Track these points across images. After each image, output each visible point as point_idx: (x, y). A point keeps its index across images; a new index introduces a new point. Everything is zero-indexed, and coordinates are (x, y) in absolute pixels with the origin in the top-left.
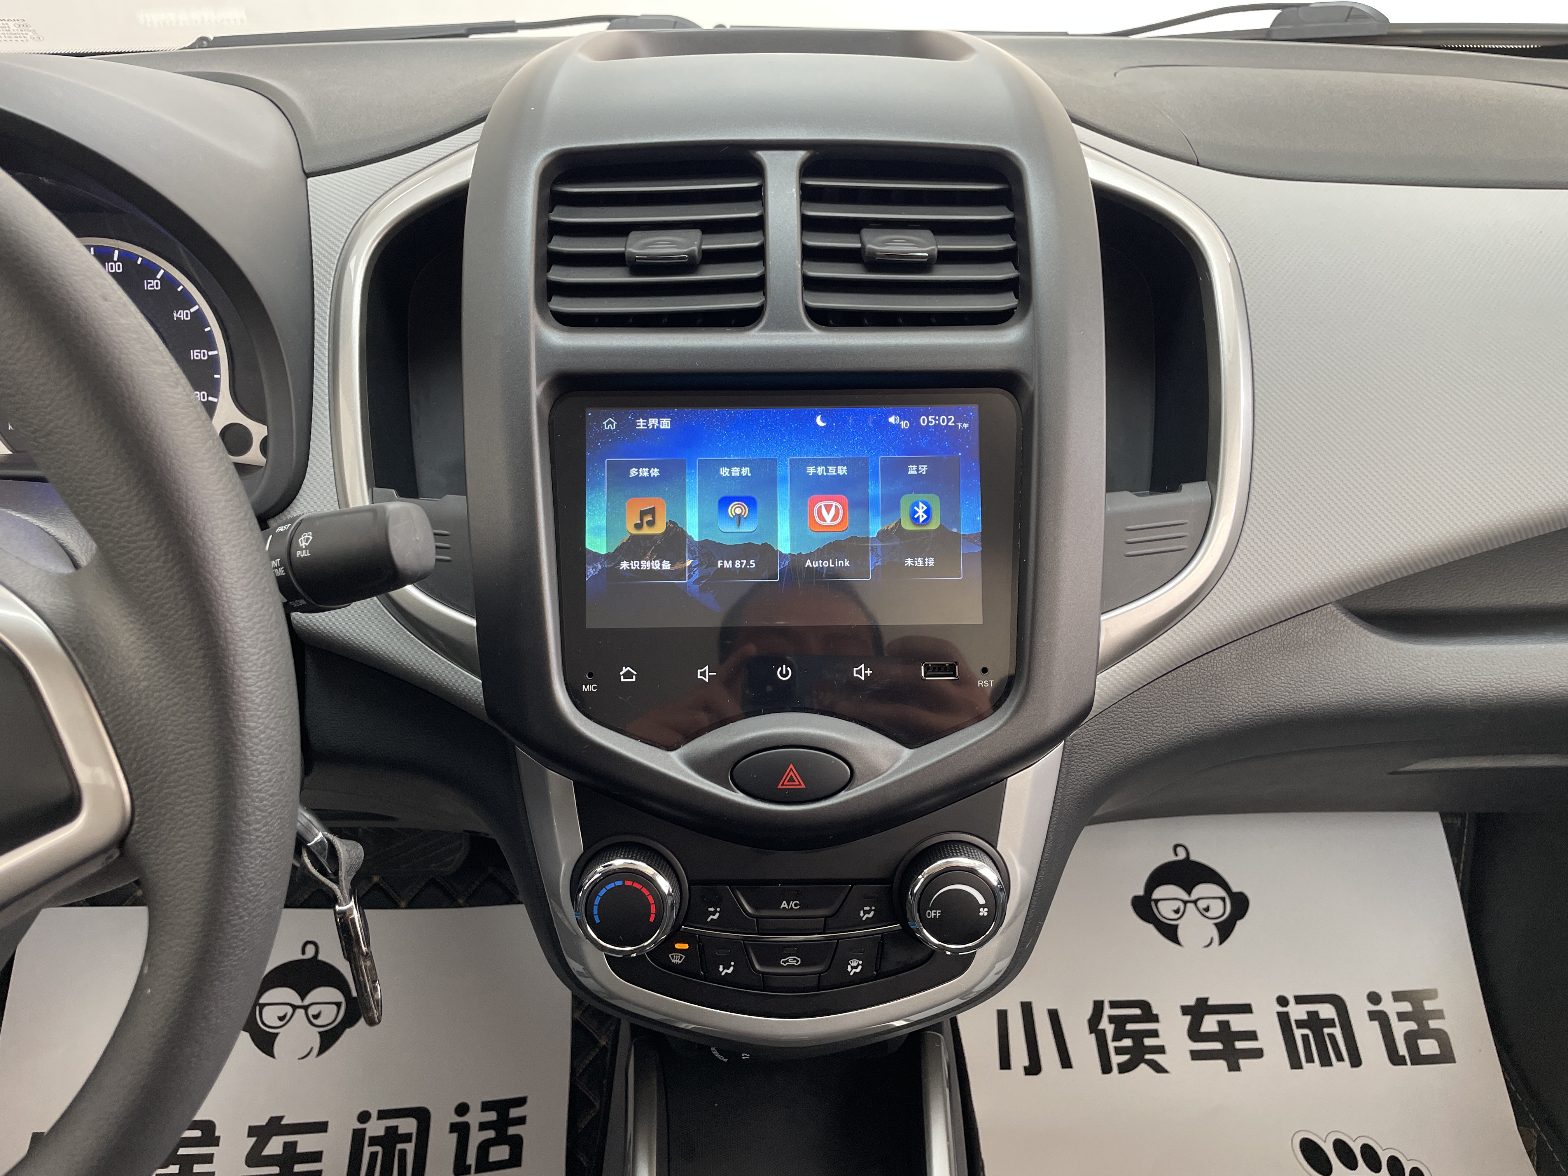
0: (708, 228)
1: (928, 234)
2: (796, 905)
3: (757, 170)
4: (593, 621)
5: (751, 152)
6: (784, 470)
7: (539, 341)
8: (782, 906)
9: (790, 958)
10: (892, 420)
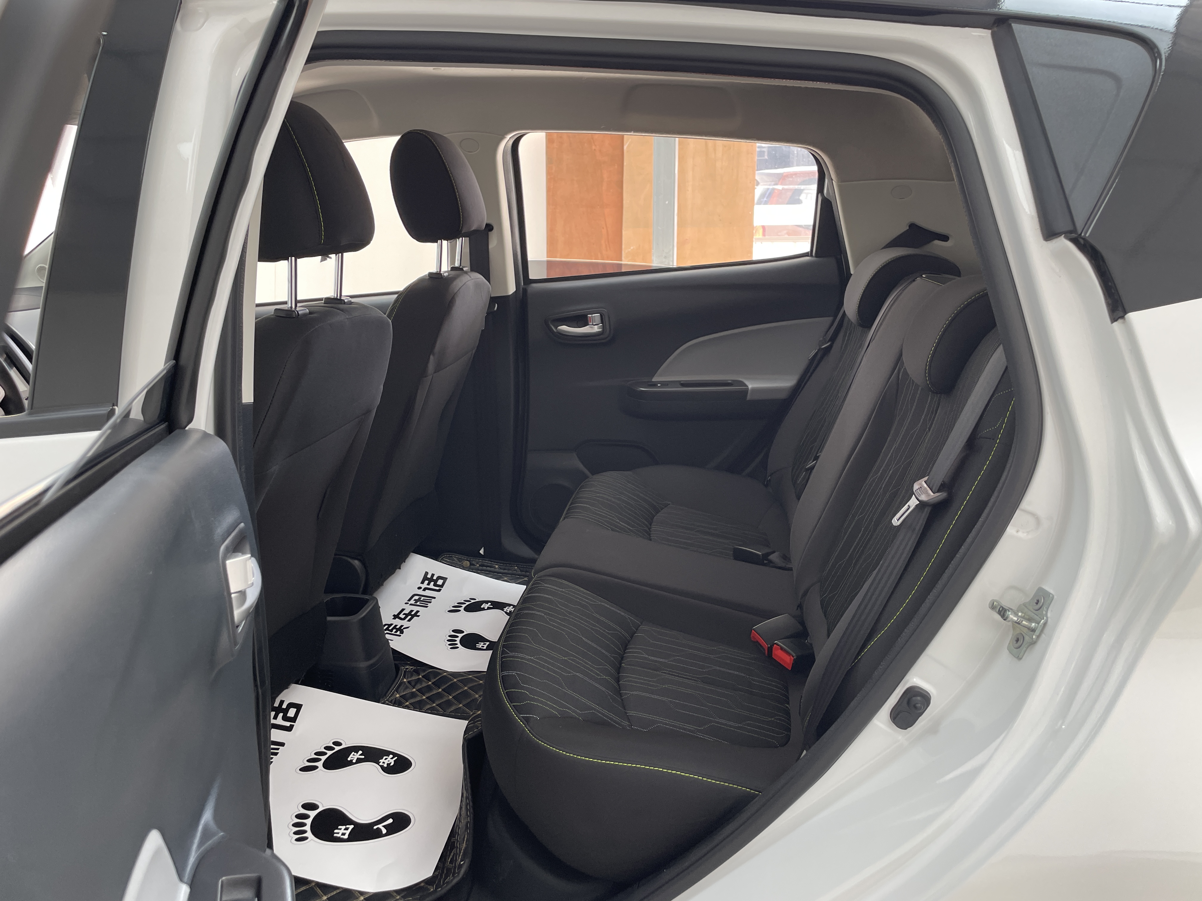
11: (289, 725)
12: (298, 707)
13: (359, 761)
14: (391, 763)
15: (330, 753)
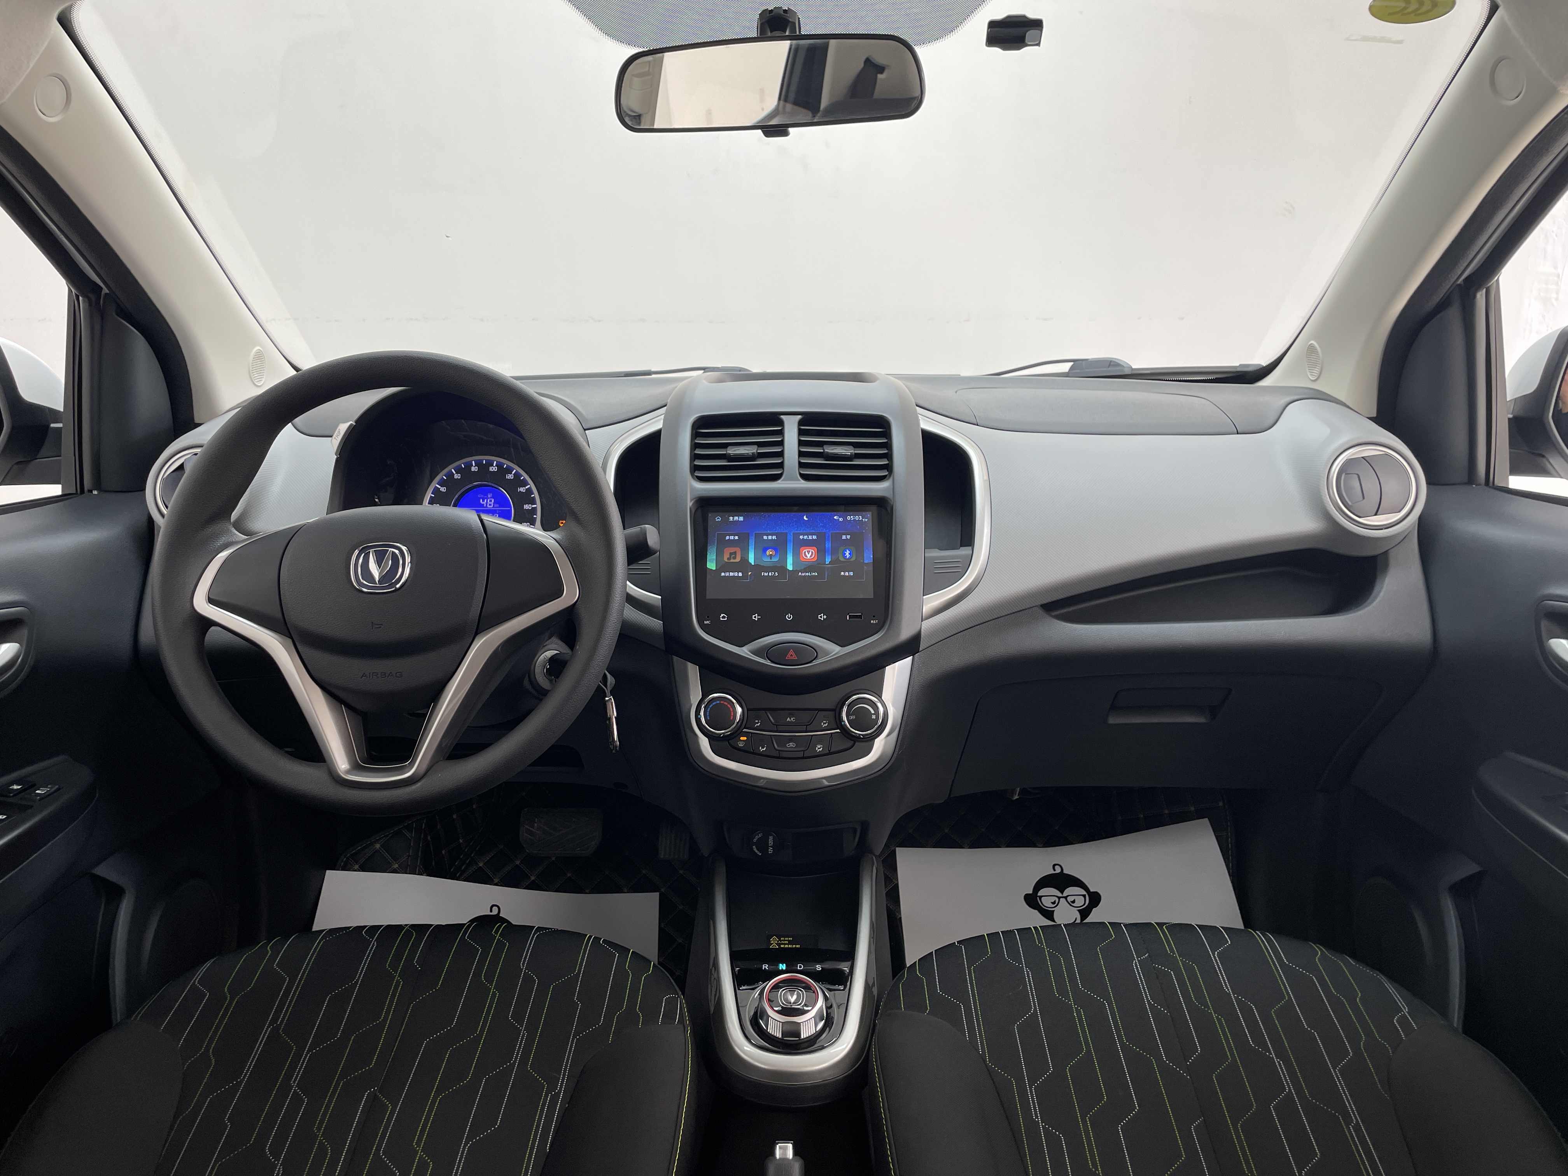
0: (760, 445)
1: (851, 447)
2: (793, 719)
3: (781, 423)
4: (709, 596)
5: (778, 416)
6: (790, 537)
7: (691, 486)
8: (788, 720)
9: (791, 744)
10: (835, 517)
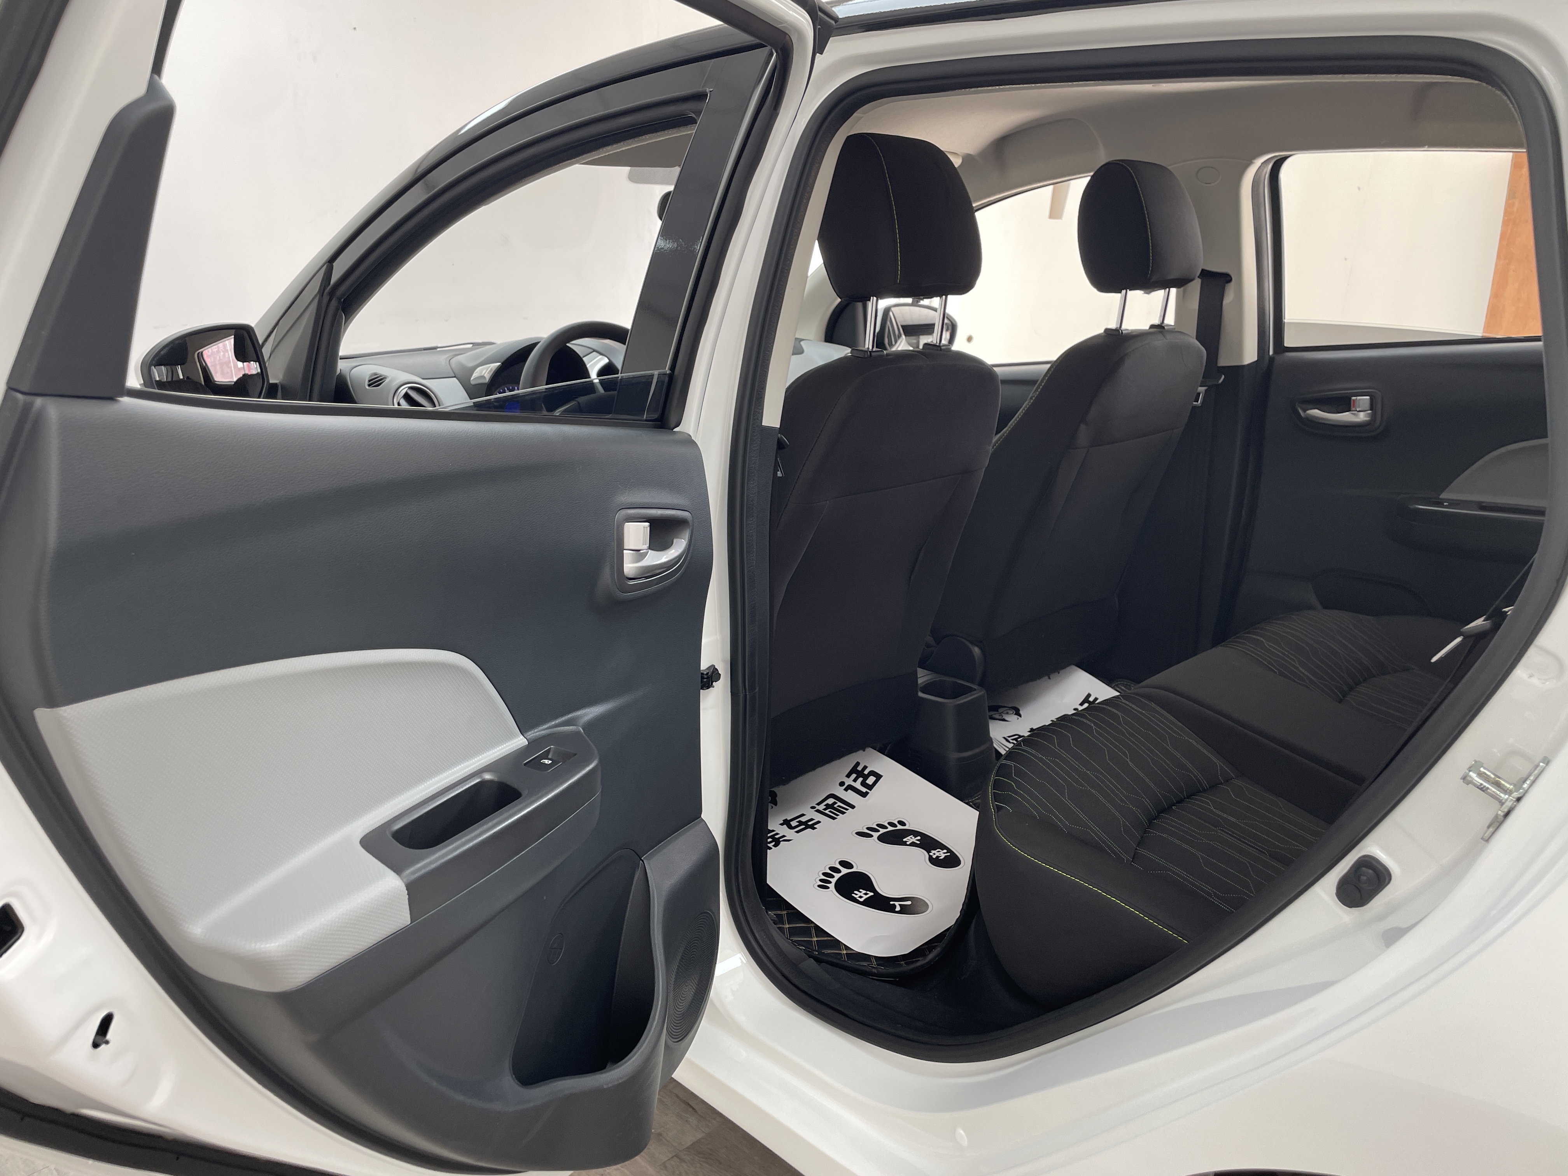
11: (864, 791)
12: (878, 777)
13: (913, 844)
14: (941, 856)
15: (890, 828)
